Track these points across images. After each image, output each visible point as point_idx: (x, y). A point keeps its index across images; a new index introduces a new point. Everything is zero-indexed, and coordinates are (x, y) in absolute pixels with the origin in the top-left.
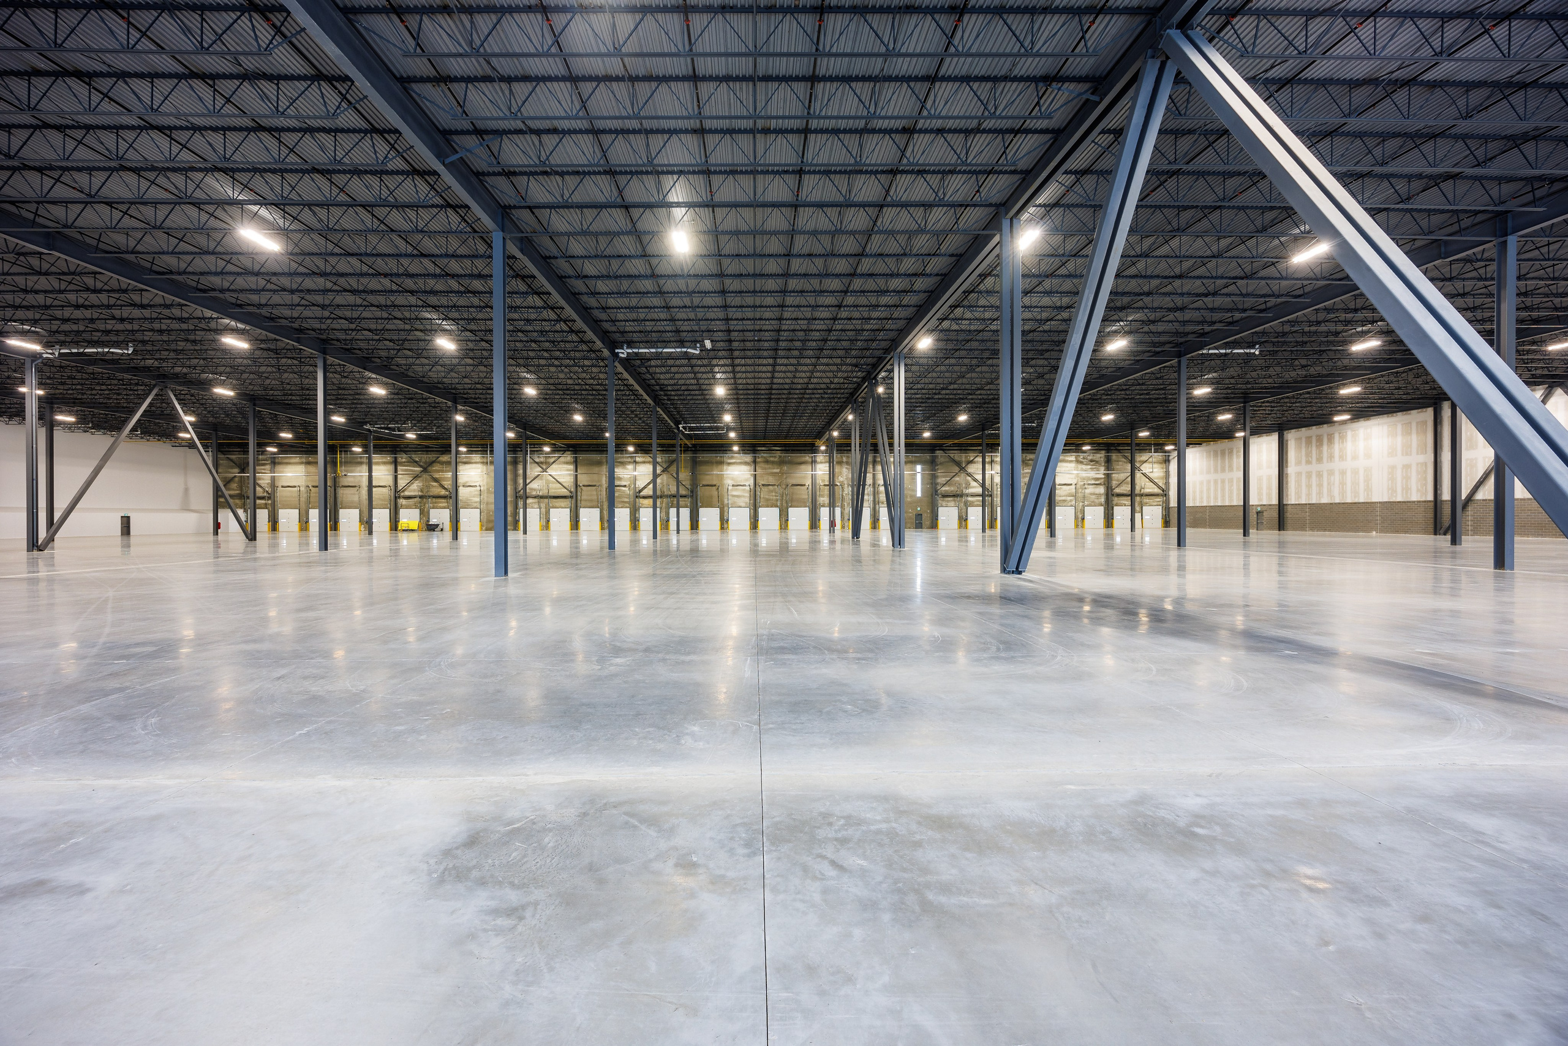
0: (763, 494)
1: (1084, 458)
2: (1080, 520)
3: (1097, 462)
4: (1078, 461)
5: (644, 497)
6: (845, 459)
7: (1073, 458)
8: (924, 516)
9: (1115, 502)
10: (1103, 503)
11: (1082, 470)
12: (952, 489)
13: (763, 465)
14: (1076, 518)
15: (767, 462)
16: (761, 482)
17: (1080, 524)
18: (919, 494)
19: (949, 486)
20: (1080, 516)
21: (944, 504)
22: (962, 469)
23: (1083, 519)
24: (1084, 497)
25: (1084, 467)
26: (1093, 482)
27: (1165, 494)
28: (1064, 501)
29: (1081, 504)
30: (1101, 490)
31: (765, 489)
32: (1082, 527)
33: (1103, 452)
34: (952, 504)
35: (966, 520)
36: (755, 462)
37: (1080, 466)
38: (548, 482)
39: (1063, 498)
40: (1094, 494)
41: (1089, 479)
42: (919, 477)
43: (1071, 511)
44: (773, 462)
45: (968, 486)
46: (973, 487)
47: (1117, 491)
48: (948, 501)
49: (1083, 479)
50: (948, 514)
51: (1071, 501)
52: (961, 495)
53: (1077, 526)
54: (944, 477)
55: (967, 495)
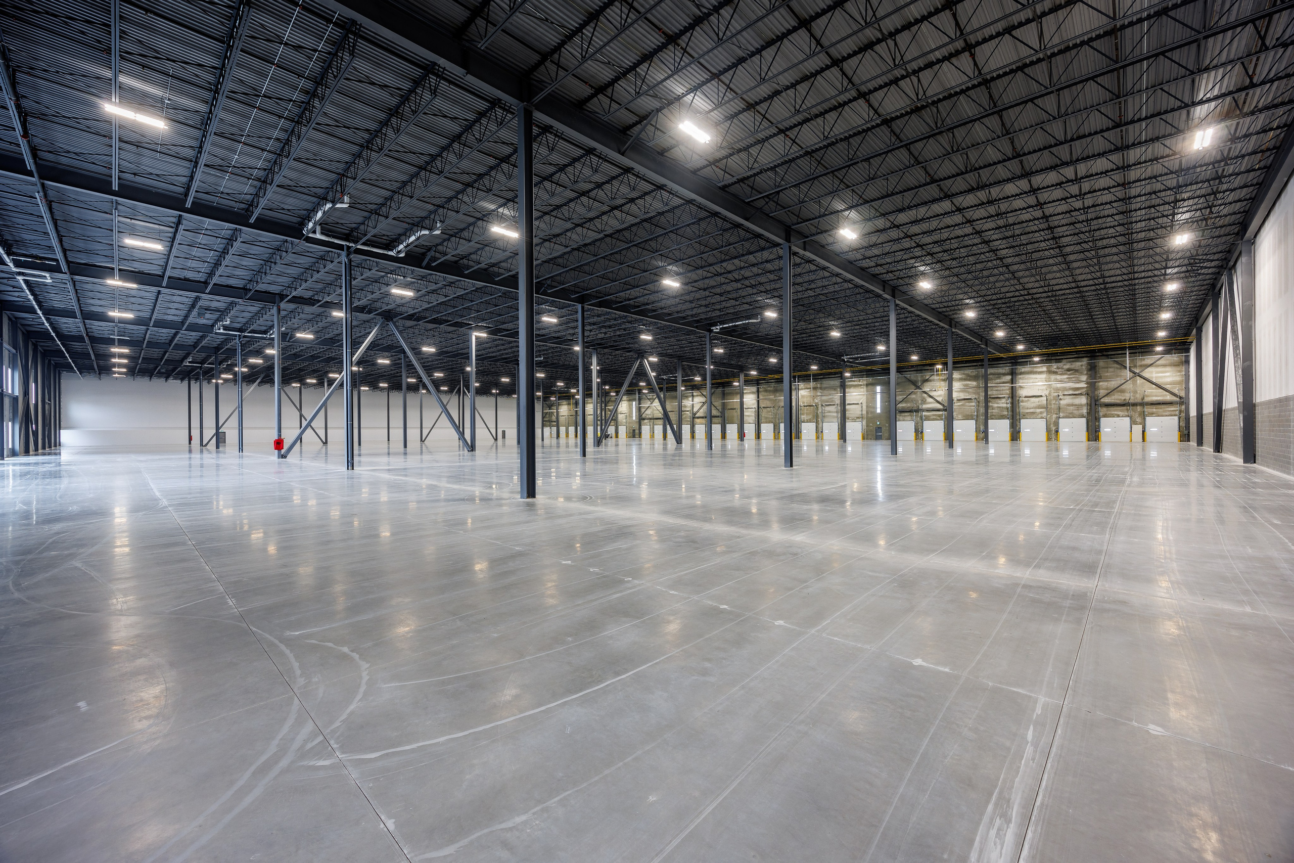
0: (764, 413)
1: (1058, 368)
2: (1053, 433)
3: (1076, 371)
4: (1050, 372)
5: (698, 418)
6: (819, 386)
7: (1044, 369)
8: (883, 429)
9: (1101, 414)
10: (1085, 414)
11: (1056, 380)
12: (909, 405)
13: (763, 393)
14: (1048, 430)
15: (766, 391)
16: (762, 405)
17: (1053, 436)
18: (879, 411)
19: (906, 402)
20: (1054, 428)
21: (901, 418)
22: (918, 387)
23: (1057, 431)
24: (1059, 408)
25: (1059, 377)
26: (1071, 392)
27: (1183, 401)
28: (1033, 413)
29: (1054, 416)
30: (1083, 400)
31: (765, 410)
32: (1057, 439)
33: (1085, 359)
34: (909, 418)
35: (922, 432)
36: (758, 391)
37: (1053, 377)
38: (653, 410)
39: (1032, 410)
40: (1072, 405)
41: (1065, 389)
42: (879, 397)
43: (1041, 424)
44: (770, 391)
45: (924, 401)
46: (929, 403)
47: (1106, 400)
48: (905, 416)
49: (1057, 390)
50: (905, 428)
51: (1041, 413)
52: (917, 411)
53: (1049, 439)
54: (901, 395)
55: (923, 410)
